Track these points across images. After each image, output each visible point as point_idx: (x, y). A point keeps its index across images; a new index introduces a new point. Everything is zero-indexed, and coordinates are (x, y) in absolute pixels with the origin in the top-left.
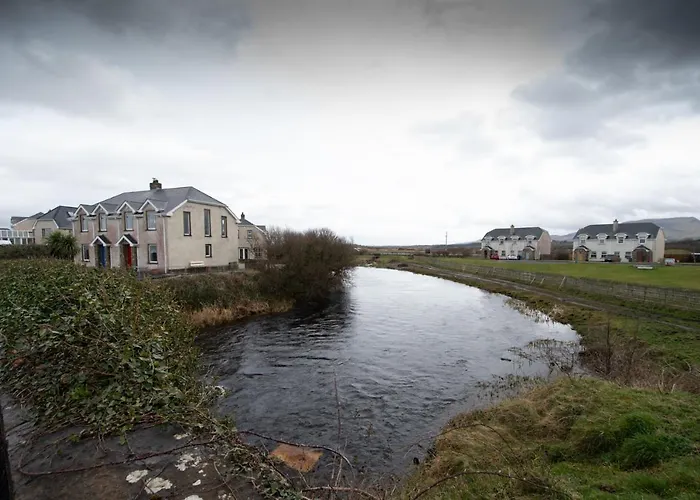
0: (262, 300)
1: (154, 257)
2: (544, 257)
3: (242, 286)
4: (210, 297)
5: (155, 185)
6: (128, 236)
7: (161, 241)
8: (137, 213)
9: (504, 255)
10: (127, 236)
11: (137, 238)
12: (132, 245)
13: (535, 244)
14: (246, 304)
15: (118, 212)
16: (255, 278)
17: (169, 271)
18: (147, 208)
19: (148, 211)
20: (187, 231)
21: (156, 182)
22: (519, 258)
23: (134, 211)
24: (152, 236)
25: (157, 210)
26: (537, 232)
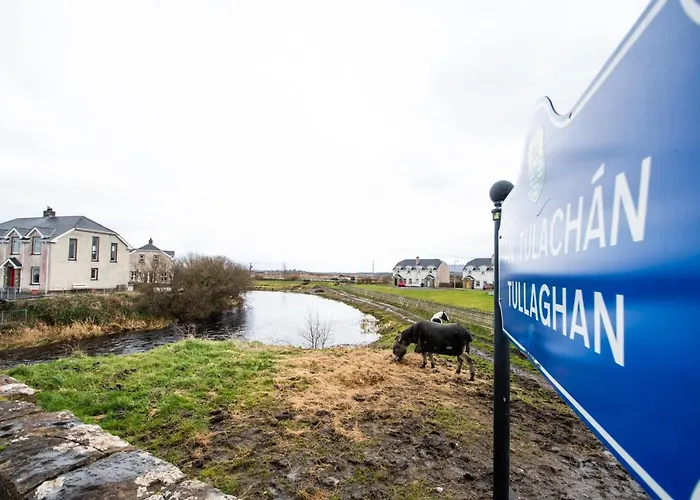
0: (140, 319)
1: (37, 279)
2: (442, 285)
3: (120, 305)
4: (82, 315)
5: (49, 212)
6: (14, 260)
7: (44, 265)
8: (24, 239)
9: (411, 282)
10: (12, 259)
11: (22, 262)
12: (16, 267)
13: (434, 274)
14: (121, 322)
15: (6, 237)
16: (136, 299)
17: (49, 292)
18: (35, 235)
19: (35, 238)
20: (72, 256)
21: (50, 210)
22: (422, 285)
23: (21, 237)
24: (36, 260)
25: (43, 237)
26: (437, 263)
